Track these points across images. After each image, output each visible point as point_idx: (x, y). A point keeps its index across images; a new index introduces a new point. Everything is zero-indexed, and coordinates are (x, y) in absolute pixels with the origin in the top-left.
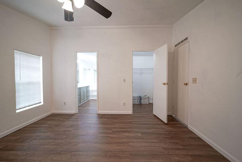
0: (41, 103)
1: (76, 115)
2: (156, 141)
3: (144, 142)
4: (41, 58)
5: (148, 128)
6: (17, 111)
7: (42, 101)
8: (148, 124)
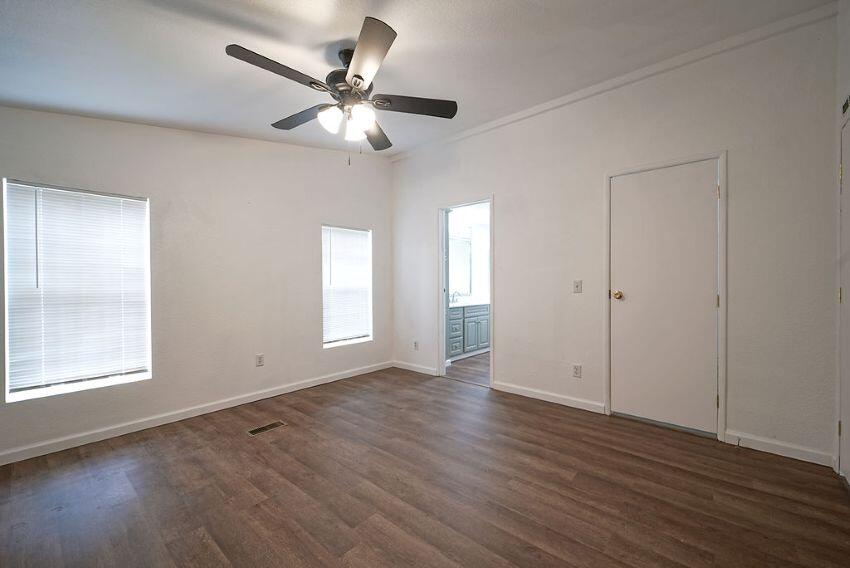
0: (368, 336)
1: (437, 379)
2: (615, 512)
3: (563, 497)
4: (370, 233)
5: (627, 471)
6: (326, 346)
7: (371, 333)
8: (644, 460)
